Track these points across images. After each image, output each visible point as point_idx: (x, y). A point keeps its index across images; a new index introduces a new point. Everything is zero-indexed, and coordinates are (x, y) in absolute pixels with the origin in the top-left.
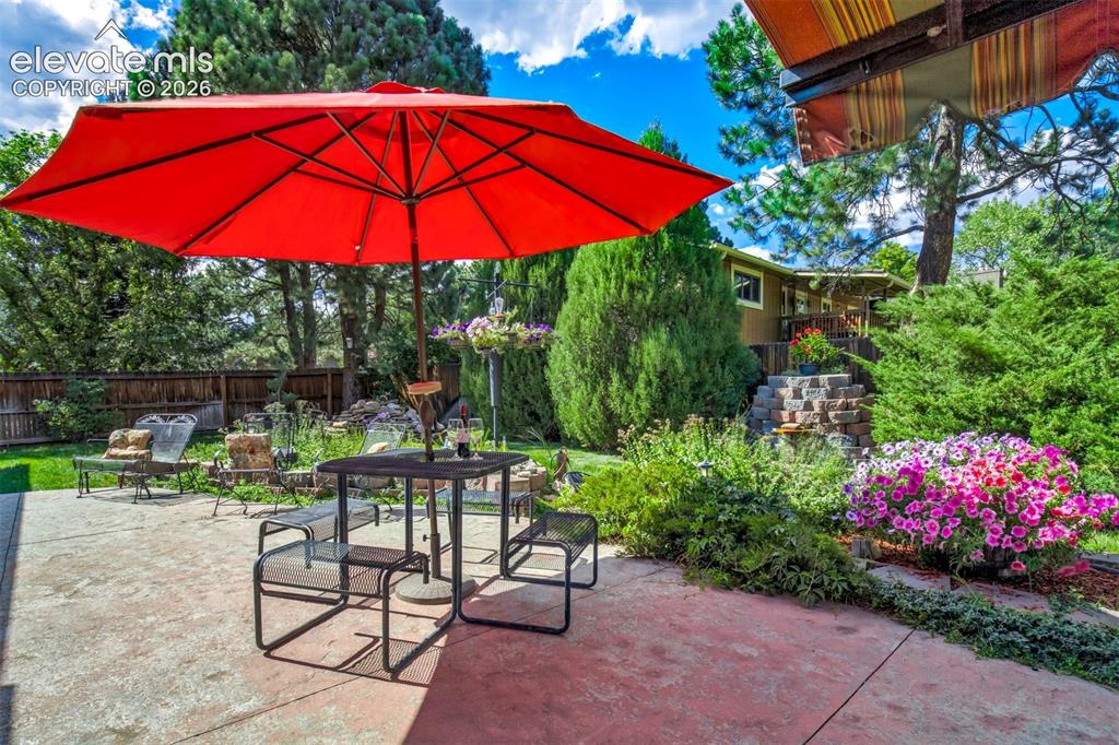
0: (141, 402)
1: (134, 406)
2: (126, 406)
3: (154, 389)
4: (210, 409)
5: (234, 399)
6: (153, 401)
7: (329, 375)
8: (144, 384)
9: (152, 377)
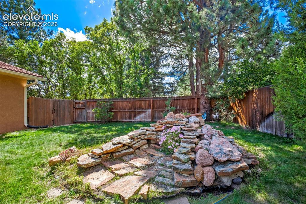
0: (126, 109)
1: (124, 111)
2: (121, 111)
3: (130, 105)
4: (147, 113)
5: (156, 109)
6: (129, 109)
7: (196, 99)
8: (127, 103)
9: (129, 100)
